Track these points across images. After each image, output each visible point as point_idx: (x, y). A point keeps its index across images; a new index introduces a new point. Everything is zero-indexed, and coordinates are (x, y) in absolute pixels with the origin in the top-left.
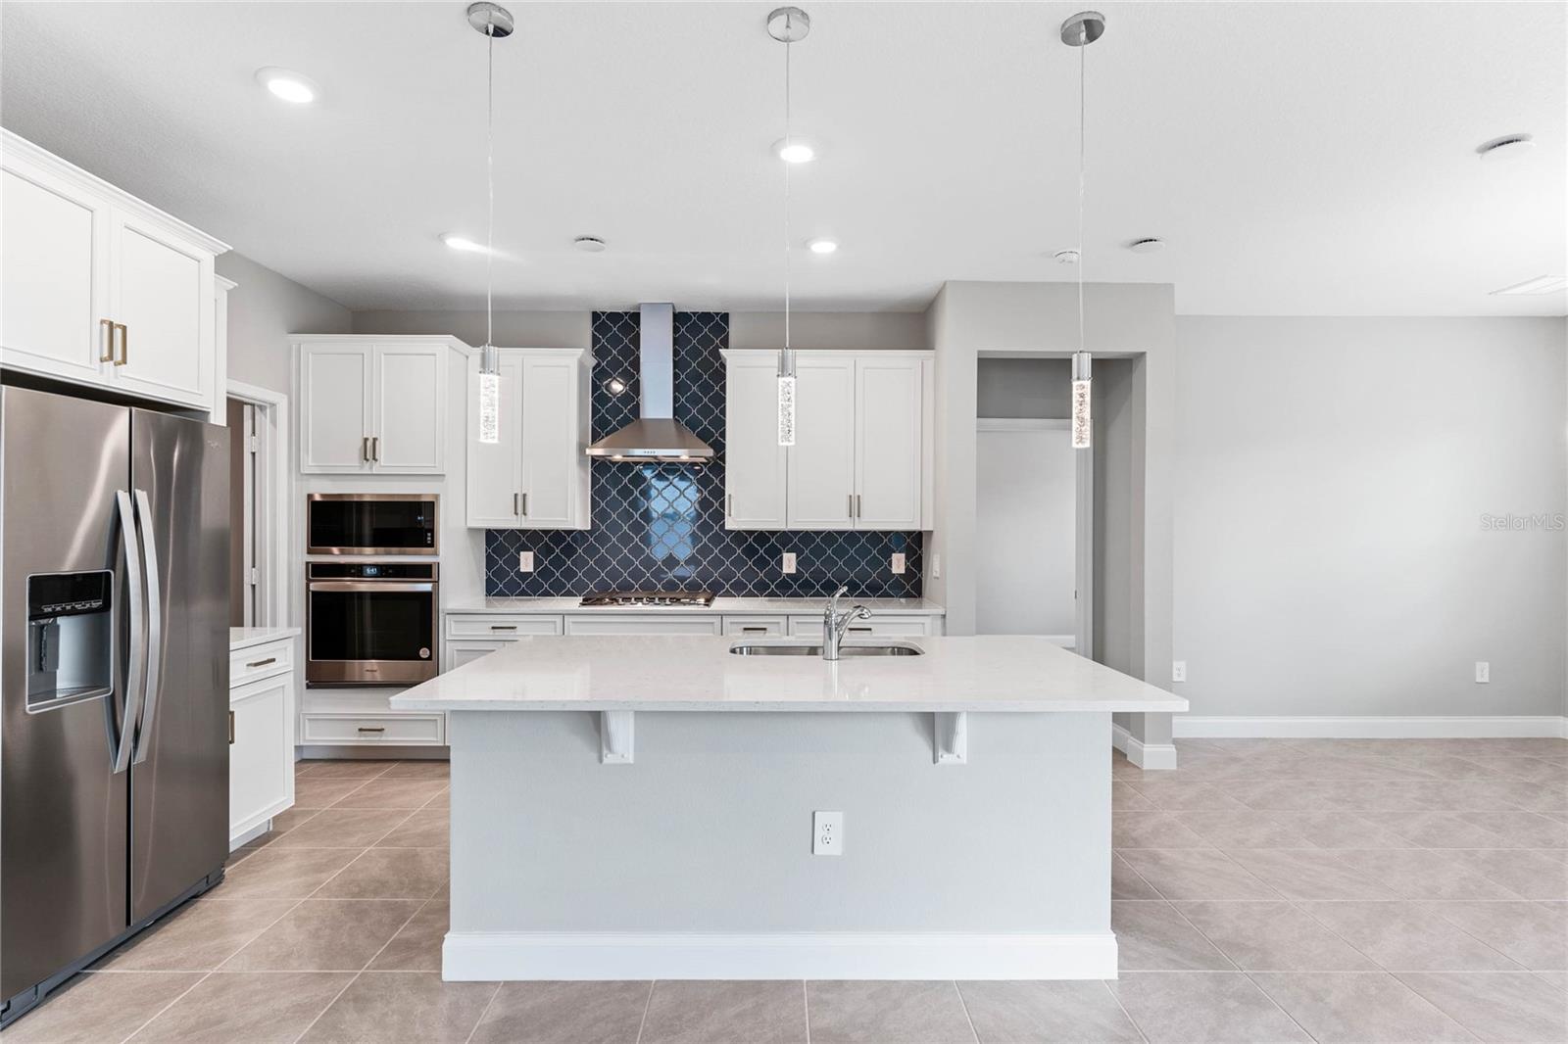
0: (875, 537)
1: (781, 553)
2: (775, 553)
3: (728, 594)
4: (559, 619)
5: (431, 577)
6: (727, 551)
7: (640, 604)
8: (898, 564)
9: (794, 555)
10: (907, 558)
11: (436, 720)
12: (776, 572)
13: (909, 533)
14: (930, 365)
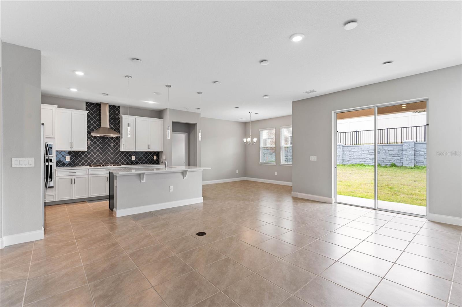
0: (151, 153)
1: (132, 156)
2: (131, 156)
3: (125, 164)
4: (88, 170)
5: (52, 162)
6: (120, 156)
7: (108, 166)
8: (155, 158)
9: (134, 156)
10: (157, 157)
11: (53, 195)
12: (130, 160)
13: (157, 152)
14: (162, 121)
